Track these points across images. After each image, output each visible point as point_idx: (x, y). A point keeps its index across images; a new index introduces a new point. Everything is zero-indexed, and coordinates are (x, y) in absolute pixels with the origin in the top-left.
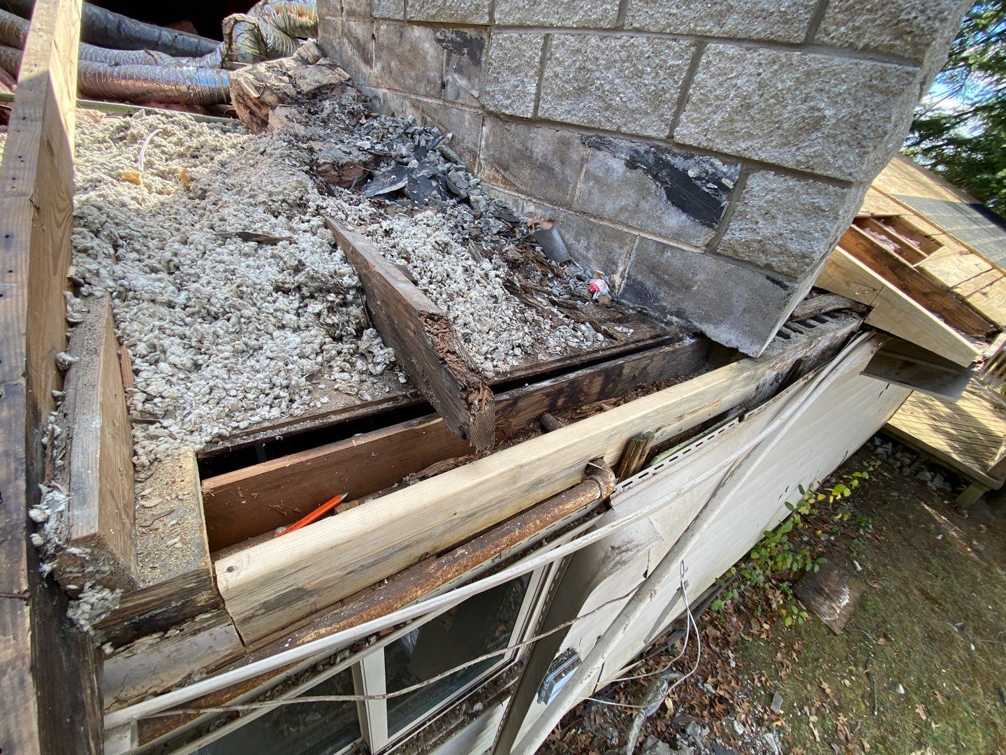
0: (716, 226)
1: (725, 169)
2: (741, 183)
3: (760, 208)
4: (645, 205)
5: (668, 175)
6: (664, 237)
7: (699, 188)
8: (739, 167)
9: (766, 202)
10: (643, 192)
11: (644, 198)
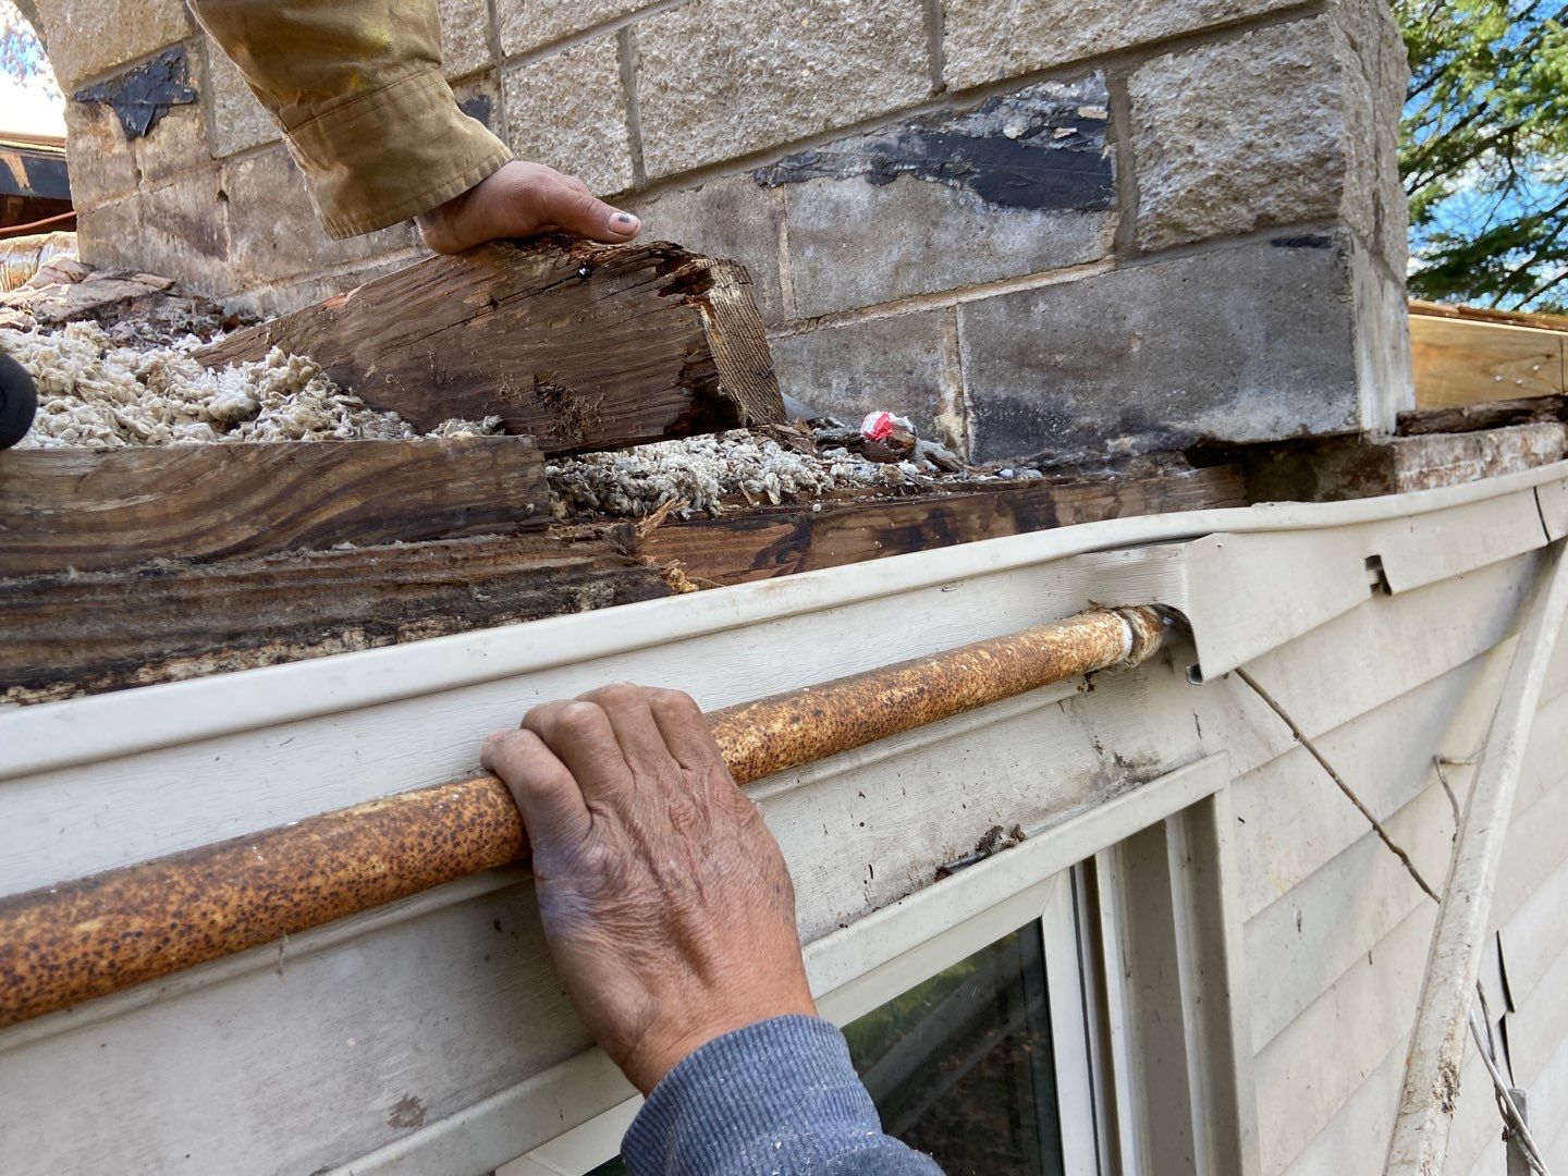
0: (1114, 201)
1: (1074, 91)
2: (1120, 100)
3: (1181, 120)
4: (942, 238)
5: (965, 158)
6: (1017, 278)
7: (1040, 150)
8: (1099, 75)
9: (1186, 104)
10: (930, 216)
11: (935, 224)
